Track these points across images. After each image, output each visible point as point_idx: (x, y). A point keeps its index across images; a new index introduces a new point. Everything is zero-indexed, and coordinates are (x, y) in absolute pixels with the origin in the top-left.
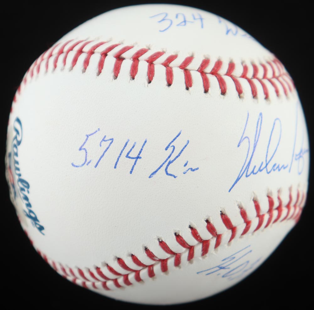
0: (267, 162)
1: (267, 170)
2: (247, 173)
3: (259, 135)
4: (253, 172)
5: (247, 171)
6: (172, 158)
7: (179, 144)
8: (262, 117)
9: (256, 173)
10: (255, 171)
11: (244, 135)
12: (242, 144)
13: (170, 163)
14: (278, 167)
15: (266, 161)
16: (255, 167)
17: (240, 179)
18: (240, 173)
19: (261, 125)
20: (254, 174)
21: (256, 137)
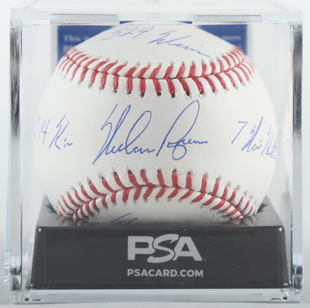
0: (127, 145)
1: (126, 151)
2: (107, 152)
3: (122, 122)
4: (112, 151)
5: (107, 149)
6: (59, 135)
7: (63, 124)
8: (129, 109)
9: (115, 152)
10: (114, 151)
11: (108, 121)
12: (104, 128)
13: (58, 137)
14: (141, 149)
15: (126, 143)
16: (114, 147)
17: (101, 155)
18: (101, 151)
19: (126, 114)
20: (113, 152)
21: (118, 124)
